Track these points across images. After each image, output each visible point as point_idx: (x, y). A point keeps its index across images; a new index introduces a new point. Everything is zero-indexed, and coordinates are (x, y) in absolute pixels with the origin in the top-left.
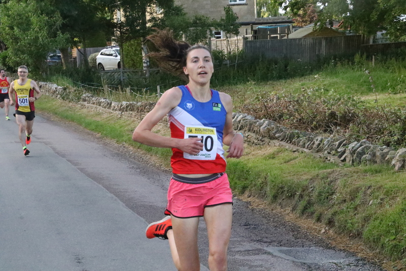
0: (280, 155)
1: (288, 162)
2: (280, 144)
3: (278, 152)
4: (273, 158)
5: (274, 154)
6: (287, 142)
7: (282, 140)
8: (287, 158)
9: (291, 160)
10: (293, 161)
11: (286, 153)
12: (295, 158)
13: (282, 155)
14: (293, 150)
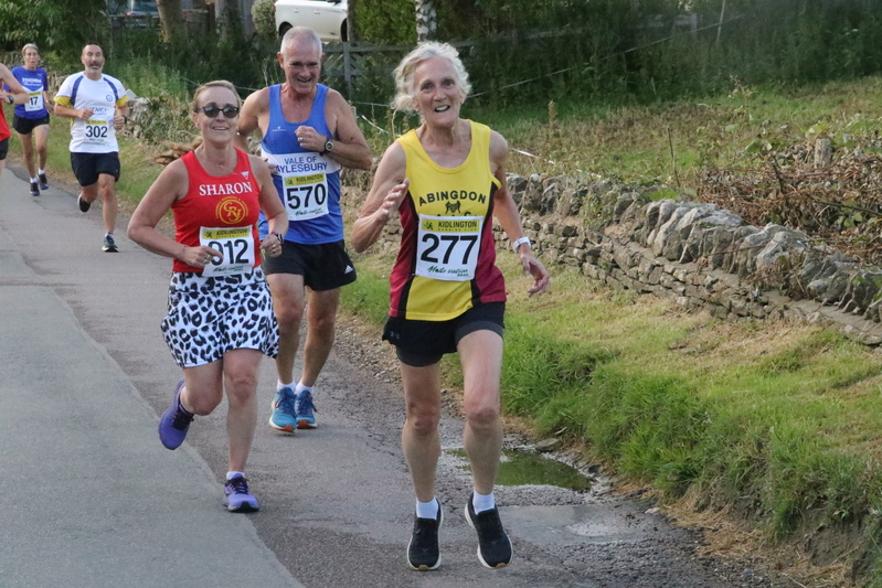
0: (820, 355)
1: (847, 385)
2: (822, 315)
3: (815, 346)
4: (796, 367)
5: (797, 352)
6: (850, 309)
7: (830, 303)
8: (846, 372)
9: (859, 377)
10: (867, 383)
11: (843, 351)
12: (871, 373)
13: (828, 358)
14: (867, 342)
